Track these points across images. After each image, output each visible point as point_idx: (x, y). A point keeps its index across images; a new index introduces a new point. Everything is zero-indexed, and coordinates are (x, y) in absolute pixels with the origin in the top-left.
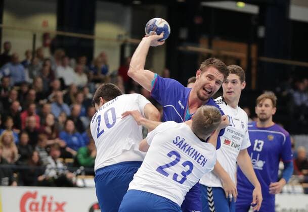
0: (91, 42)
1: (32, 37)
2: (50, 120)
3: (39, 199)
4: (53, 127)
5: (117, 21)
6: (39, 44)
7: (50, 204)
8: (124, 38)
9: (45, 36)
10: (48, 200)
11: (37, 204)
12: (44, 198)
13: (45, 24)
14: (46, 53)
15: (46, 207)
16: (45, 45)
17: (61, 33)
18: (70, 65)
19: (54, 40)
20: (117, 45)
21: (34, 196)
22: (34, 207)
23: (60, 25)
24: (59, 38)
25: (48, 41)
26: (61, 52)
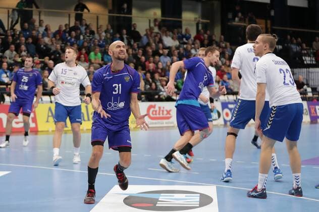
0: (181, 22)
1: (148, 21)
2: (160, 65)
3: (157, 109)
4: (162, 69)
5: (193, 10)
6: (152, 25)
7: (163, 111)
8: (198, 19)
9: (155, 20)
10: (162, 109)
11: (156, 111)
12: (160, 108)
13: (155, 14)
14: (156, 30)
15: (161, 112)
16: (155, 25)
17: (164, 18)
18: (169, 36)
19: (160, 22)
20: (194, 24)
21: (154, 107)
22: (154, 113)
23: (163, 14)
24: (163, 21)
25: (157, 23)
26: (164, 29)
